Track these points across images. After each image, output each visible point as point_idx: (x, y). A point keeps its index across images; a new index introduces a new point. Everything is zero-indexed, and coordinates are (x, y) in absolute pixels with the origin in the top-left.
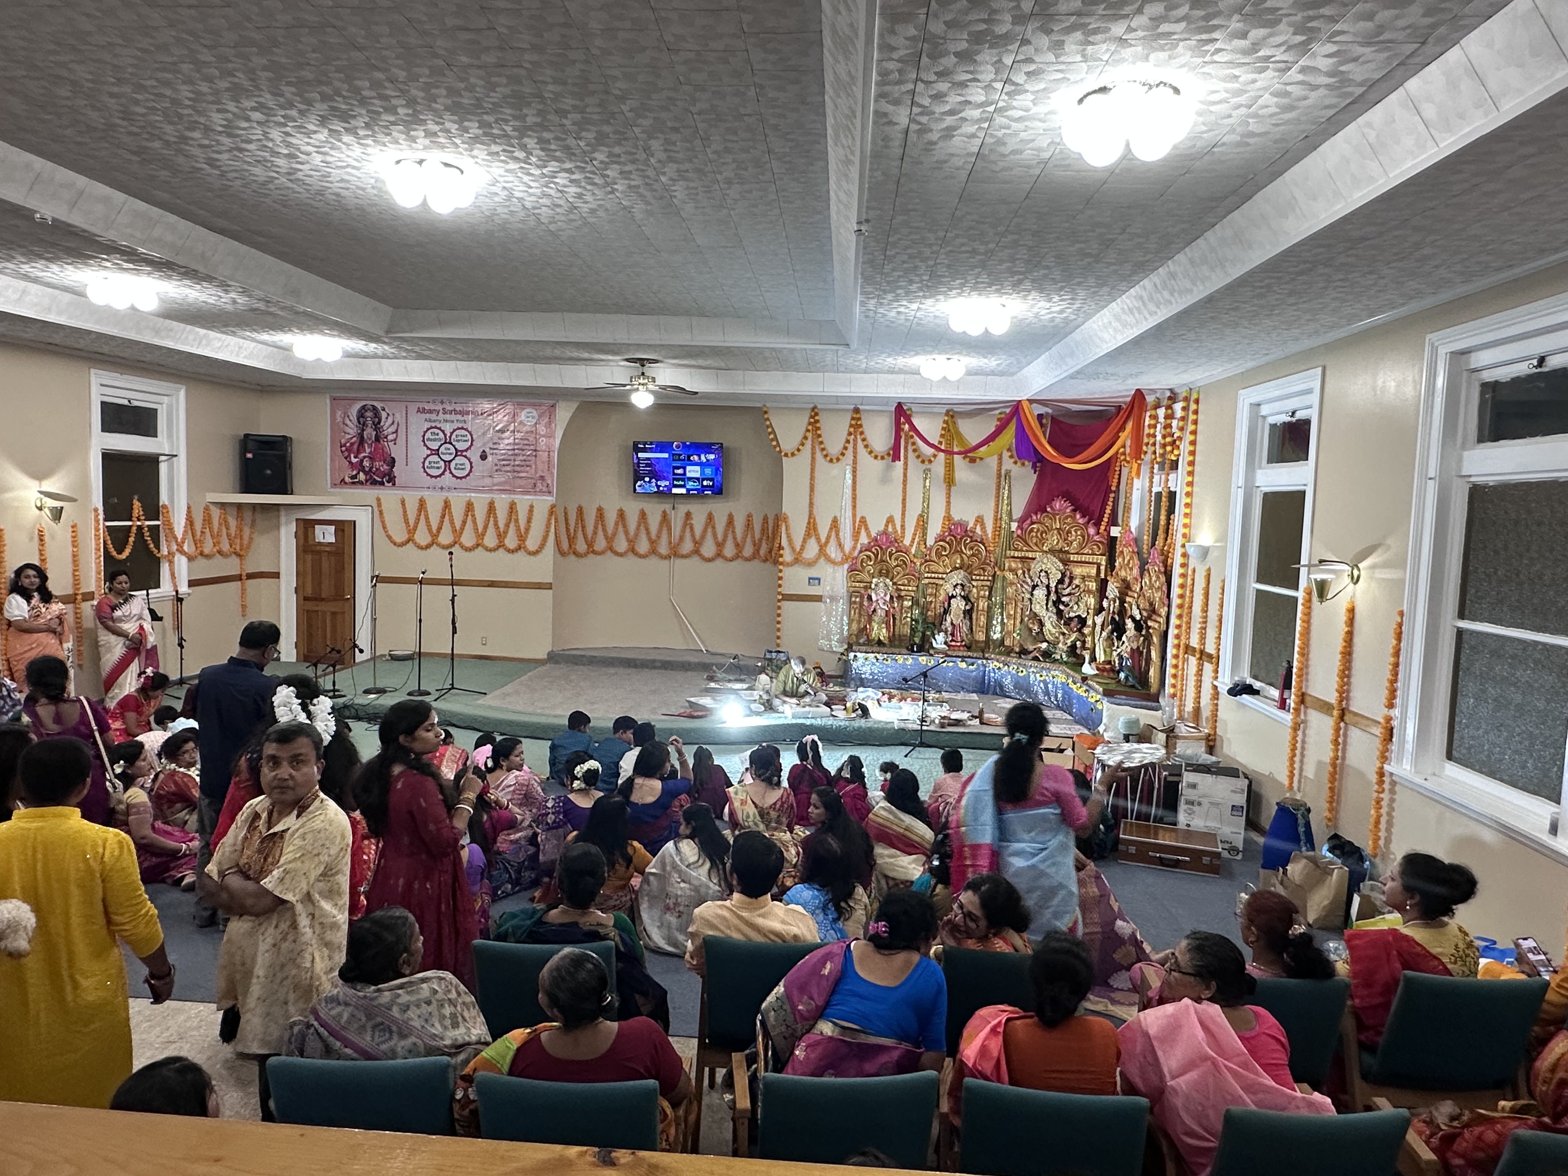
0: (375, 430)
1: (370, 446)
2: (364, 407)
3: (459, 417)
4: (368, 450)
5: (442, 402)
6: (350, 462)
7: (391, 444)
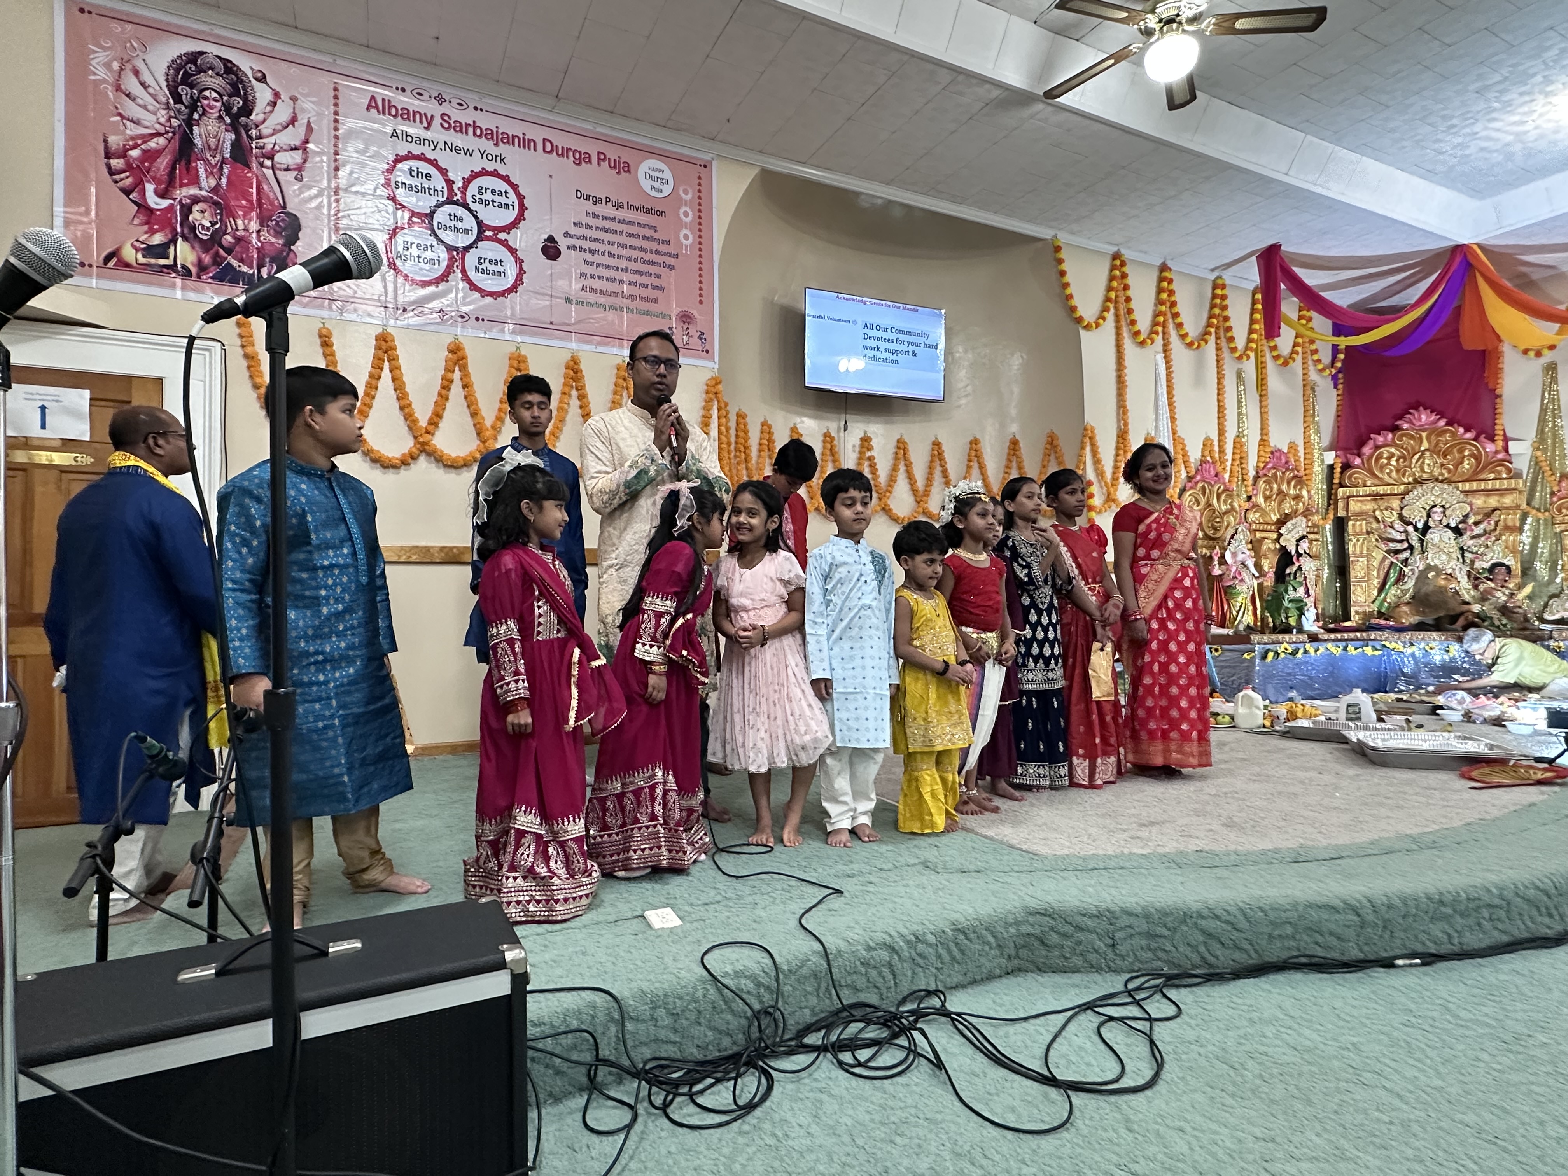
0: (234, 127)
1: (216, 171)
2: (194, 57)
3: (488, 145)
4: (207, 182)
5: (441, 100)
6: (143, 207)
7: (287, 177)
